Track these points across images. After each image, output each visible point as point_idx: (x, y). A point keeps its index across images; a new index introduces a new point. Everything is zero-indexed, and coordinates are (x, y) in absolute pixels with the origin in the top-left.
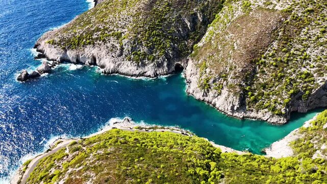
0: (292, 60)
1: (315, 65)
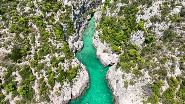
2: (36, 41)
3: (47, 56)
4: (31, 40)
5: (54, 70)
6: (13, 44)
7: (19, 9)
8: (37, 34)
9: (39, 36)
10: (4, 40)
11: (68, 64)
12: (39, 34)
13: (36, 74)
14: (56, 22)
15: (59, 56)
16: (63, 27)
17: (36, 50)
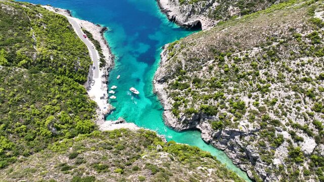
0: (248, 80)
1: (260, 105)
2: (203, 92)
3: (192, 98)
4: (205, 89)
5: (182, 101)
6: (203, 79)
7: (232, 83)
8: (208, 93)
10: (207, 75)
11: (182, 110)
13: (183, 91)
14: (220, 109)
15: (189, 105)
16: (216, 115)
17: (198, 92)
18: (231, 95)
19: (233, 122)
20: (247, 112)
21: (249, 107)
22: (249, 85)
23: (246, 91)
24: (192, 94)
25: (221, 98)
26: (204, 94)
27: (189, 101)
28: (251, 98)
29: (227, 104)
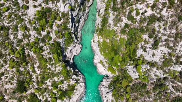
2: (36, 69)
3: (48, 81)
4: (31, 70)
5: (55, 91)
6: (16, 79)
7: (11, 37)
8: (36, 63)
9: (38, 64)
10: (7, 77)
11: (66, 84)
12: (37, 61)
13: (41, 98)
14: (52, 40)
15: (59, 79)
16: (60, 43)
17: (38, 78)
18: (31, 32)
19: (62, 21)
20: (48, 6)
21: (40, 5)
22: (10, 11)
23: (20, 14)
24: (43, 83)
25: (38, 44)
26: (38, 67)
27: (54, 82)
28: (27, 5)
29: (44, 33)
